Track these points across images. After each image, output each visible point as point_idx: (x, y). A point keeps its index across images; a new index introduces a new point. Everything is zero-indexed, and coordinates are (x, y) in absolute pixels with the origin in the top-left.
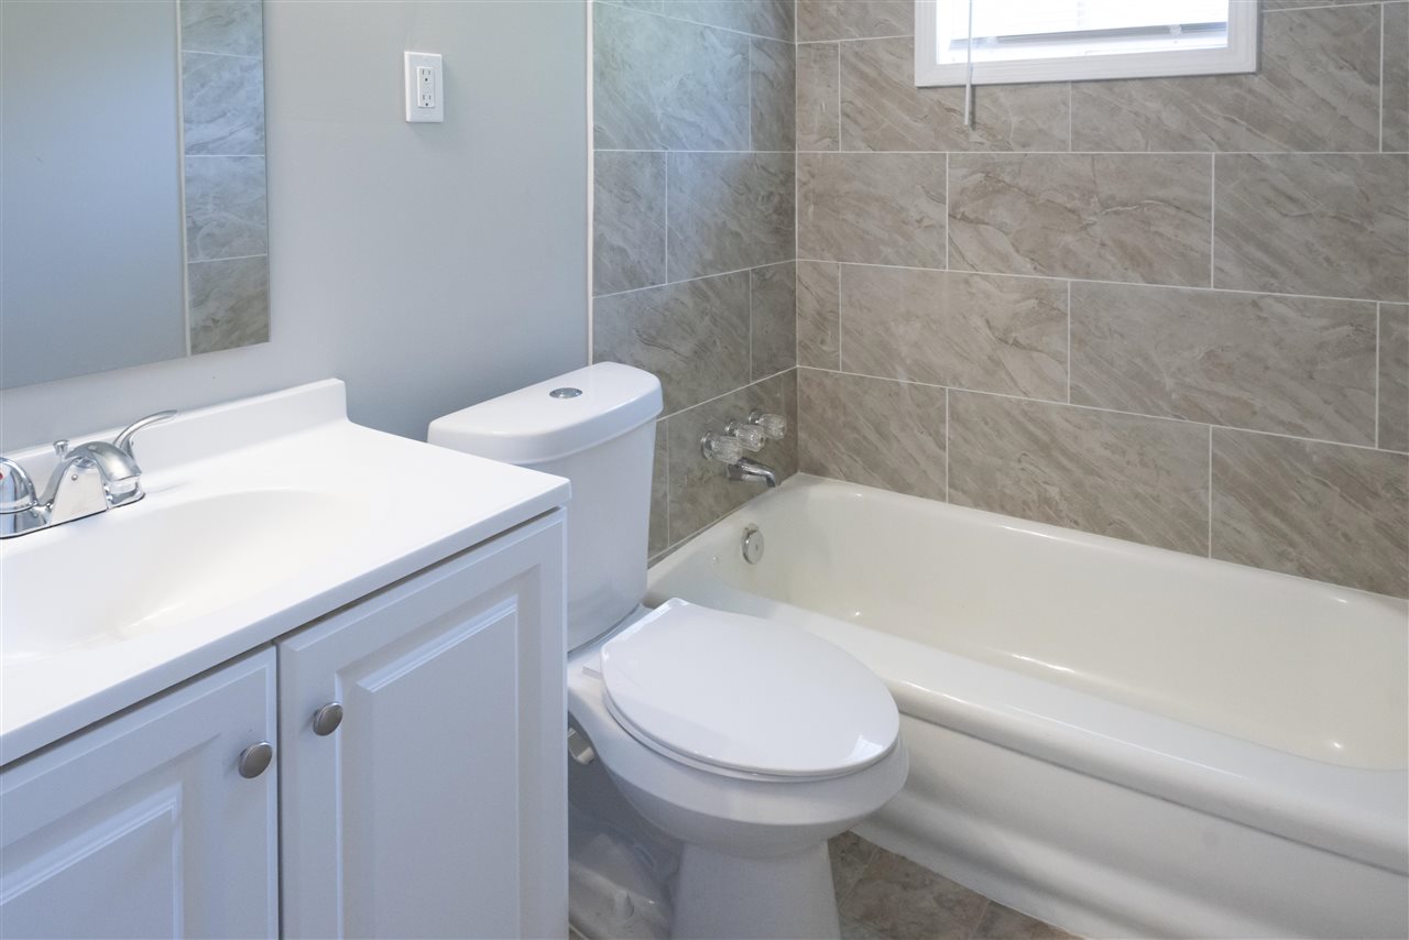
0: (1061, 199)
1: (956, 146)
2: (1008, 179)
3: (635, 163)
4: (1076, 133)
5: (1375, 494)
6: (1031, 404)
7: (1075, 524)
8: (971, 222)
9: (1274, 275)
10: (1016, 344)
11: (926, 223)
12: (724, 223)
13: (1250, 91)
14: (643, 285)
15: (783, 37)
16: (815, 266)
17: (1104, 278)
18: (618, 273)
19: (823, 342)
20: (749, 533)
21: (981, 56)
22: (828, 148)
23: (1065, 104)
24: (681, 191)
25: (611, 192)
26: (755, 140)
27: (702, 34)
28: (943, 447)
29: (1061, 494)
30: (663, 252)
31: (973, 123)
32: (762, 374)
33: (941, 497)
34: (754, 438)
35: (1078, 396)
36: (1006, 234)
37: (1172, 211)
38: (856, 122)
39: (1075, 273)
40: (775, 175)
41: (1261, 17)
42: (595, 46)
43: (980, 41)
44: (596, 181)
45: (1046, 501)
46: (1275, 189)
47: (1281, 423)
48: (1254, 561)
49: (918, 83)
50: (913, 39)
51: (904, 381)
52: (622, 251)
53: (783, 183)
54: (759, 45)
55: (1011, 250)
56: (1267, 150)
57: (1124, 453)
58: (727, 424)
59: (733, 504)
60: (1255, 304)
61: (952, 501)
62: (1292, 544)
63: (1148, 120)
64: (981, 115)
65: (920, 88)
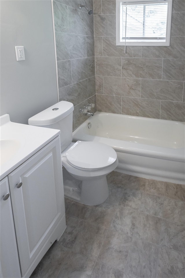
0: (140, 65)
1: (123, 56)
2: (132, 62)
3: (65, 63)
4: (143, 55)
5: (182, 108)
6: (135, 98)
7: (141, 116)
8: (125, 69)
9: (171, 78)
10: (133, 89)
11: (118, 69)
12: (82, 71)
13: (169, 49)
14: (68, 85)
15: (92, 35)
16: (99, 77)
17: (146, 78)
18: (63, 83)
19: (100, 90)
20: (89, 124)
21: (127, 41)
22: (101, 56)
23: (141, 50)
24: (74, 67)
25: (61, 69)
26: (87, 55)
27: (77, 36)
28: (121, 106)
29: (139, 112)
30: (71, 78)
31: (126, 52)
32: (90, 96)
33: (121, 114)
34: (89, 108)
35: (142, 97)
36: (131, 71)
37: (157, 68)
38: (106, 51)
39: (142, 78)
40: (91, 61)
41: (171, 37)
42: (56, 41)
43: (127, 38)
44: (58, 67)
45: (137, 113)
46: (171, 64)
47: (170, 99)
48: (166, 119)
49: (117, 45)
50: (116, 37)
51: (114, 96)
52: (64, 79)
53: (93, 62)
54: (87, 37)
55: (132, 74)
56: (170, 58)
57: (149, 105)
58: (84, 106)
59: (86, 119)
60: (168, 82)
61: (122, 114)
62: (171, 116)
63: (153, 53)
64: (127, 51)
65: (117, 46)
